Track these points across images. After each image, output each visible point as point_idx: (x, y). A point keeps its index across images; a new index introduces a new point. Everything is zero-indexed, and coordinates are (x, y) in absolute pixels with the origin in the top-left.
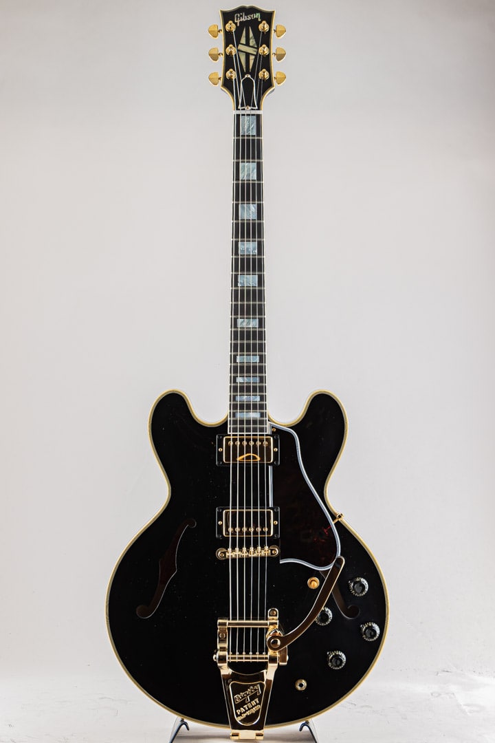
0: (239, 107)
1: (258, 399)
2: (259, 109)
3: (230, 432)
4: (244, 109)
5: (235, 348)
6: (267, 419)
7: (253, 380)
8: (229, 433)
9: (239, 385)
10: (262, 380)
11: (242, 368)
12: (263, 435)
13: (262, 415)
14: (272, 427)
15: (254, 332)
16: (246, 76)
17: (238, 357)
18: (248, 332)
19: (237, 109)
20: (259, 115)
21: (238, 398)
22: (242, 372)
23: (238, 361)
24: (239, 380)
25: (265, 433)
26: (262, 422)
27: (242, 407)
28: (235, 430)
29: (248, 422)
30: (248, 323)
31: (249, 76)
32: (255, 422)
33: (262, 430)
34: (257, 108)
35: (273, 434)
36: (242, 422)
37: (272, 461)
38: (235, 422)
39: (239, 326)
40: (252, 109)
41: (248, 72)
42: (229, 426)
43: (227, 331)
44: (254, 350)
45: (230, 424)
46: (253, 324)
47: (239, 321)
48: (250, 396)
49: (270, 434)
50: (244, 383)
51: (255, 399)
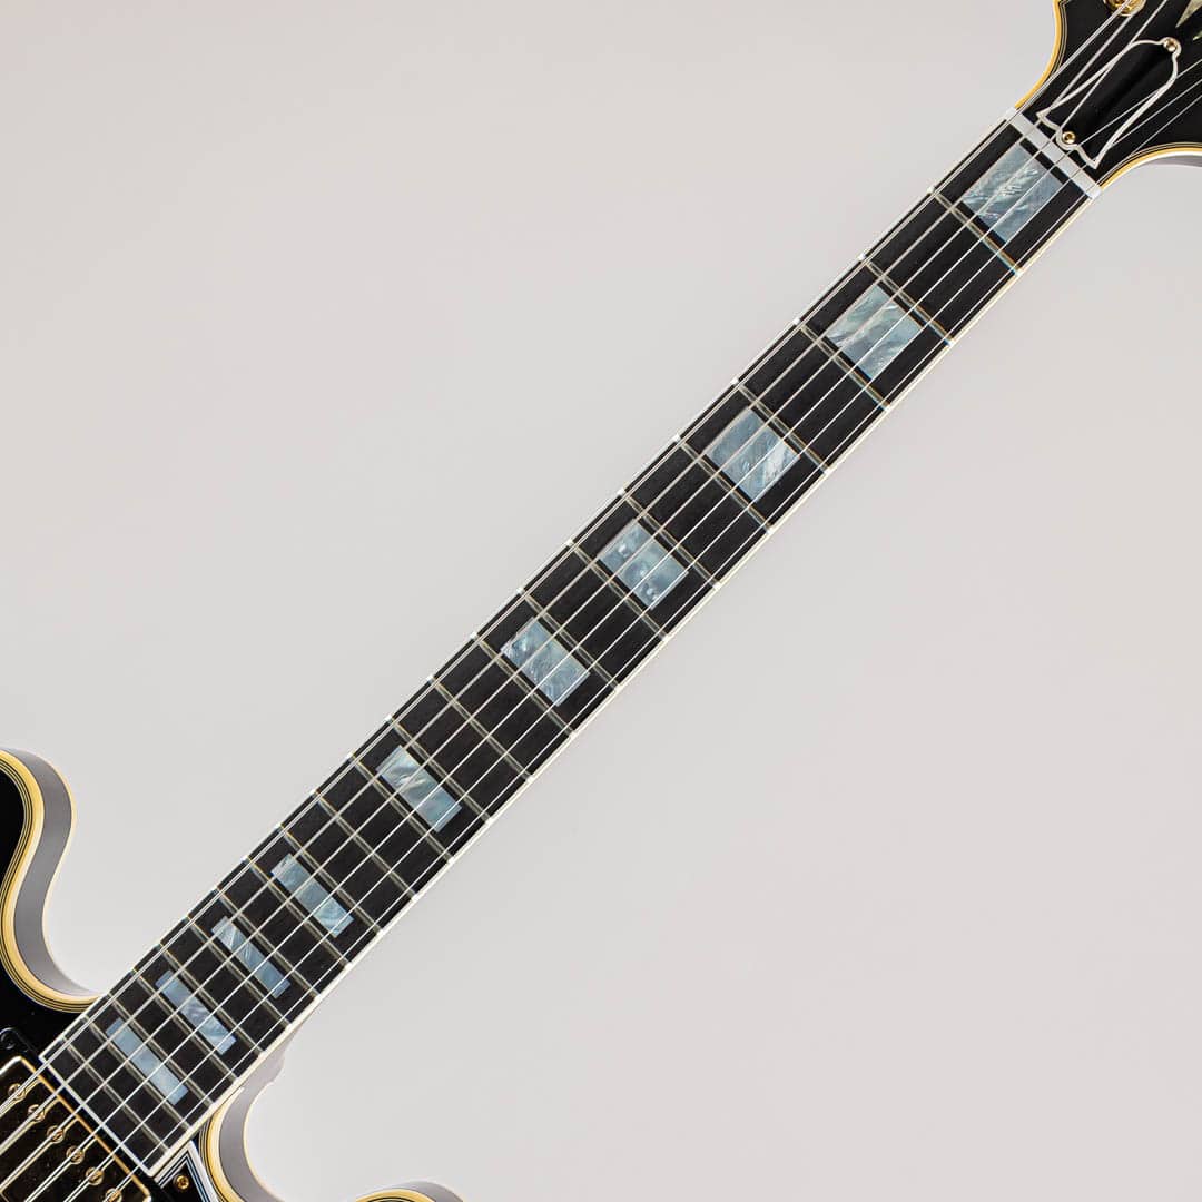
0: (1042, 115)
1: (223, 1042)
2: (1096, 175)
3: (47, 1057)
4: (1049, 132)
5: (307, 822)
6: (191, 1131)
7: (262, 971)
8: (41, 1057)
9: (210, 942)
10: (293, 1000)
11: (268, 901)
12: (131, 1165)
13: (188, 1104)
14: (185, 1171)
15: (409, 834)
16: (1165, 42)
17: (290, 861)
18: (391, 816)
19: (1030, 113)
20: (1080, 192)
21: (169, 983)
22: (256, 914)
23: (279, 871)
24: (226, 931)
25: (140, 1164)
26: (163, 1123)
27: (152, 1017)
28: (66, 1064)
29: (126, 1081)
30: (419, 792)
31: (1176, 50)
32: (145, 1101)
33: (141, 1146)
34: (1094, 164)
35: (164, 1193)
36: (108, 1062)
38: (87, 1042)
39: (385, 770)
40: (1074, 156)
41: (1182, 35)
42: (61, 1037)
43: (339, 747)
44: (355, 888)
45: (68, 1036)
46: (434, 806)
47: (401, 758)
48: (205, 1010)
49: (157, 1180)
50: (228, 953)
51: (212, 1032)
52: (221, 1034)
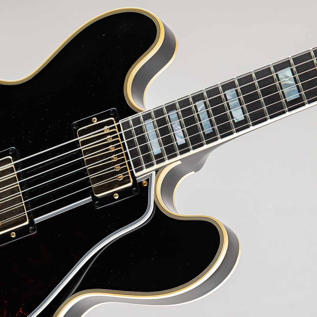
1: (181, 141)
5: (246, 79)
6: (156, 167)
7: (205, 122)
9: (193, 105)
11: (219, 100)
12: (131, 168)
13: (159, 156)
14: (148, 180)
17: (232, 90)
18: (275, 89)
21: (173, 113)
22: (212, 103)
25: (134, 169)
26: (148, 159)
27: (162, 122)
29: (143, 140)
30: (288, 85)
32: (146, 149)
33: (137, 163)
35: (137, 185)
36: (140, 130)
37: (98, 196)
38: (137, 121)
39: (280, 73)
42: (129, 117)
44: (250, 108)
47: (287, 72)
48: (180, 128)
49: (137, 179)
50: (197, 112)
51: (179, 136)
52: (181, 138)
